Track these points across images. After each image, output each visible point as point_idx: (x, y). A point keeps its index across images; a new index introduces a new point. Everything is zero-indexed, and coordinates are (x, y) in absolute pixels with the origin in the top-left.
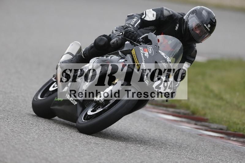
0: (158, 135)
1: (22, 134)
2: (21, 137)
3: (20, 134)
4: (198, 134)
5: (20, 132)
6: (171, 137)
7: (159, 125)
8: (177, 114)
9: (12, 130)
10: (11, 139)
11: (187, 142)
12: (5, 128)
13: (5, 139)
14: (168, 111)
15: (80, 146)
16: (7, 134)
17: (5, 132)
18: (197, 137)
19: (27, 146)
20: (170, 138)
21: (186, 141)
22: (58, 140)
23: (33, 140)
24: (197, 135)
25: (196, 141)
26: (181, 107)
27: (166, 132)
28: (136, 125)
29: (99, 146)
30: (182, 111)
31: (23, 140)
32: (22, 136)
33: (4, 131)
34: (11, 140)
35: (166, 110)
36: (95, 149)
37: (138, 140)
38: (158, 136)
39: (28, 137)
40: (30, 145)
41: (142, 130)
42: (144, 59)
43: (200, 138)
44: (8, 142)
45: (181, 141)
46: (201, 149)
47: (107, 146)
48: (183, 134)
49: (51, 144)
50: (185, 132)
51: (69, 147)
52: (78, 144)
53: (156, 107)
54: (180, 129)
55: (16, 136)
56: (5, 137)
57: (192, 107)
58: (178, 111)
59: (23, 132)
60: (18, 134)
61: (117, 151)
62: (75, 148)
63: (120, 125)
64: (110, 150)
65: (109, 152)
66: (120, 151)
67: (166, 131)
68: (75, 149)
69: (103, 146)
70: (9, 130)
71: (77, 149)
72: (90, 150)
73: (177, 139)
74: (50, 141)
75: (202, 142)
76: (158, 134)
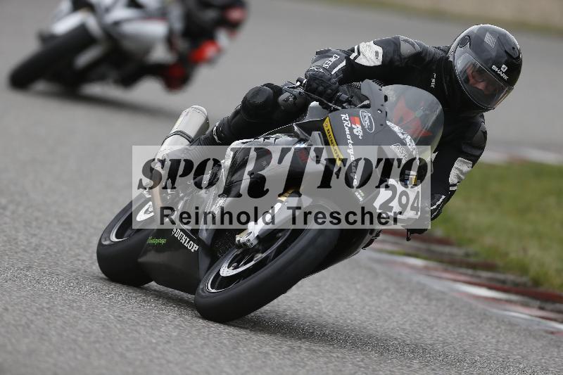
0: (455, 333)
1: (143, 328)
2: (140, 333)
3: (138, 328)
4: (547, 332)
5: (138, 323)
6: (484, 337)
7: (457, 309)
8: (499, 285)
9: (120, 317)
10: (117, 337)
11: (521, 349)
12: (103, 312)
13: (104, 338)
14: (479, 277)
15: (275, 355)
16: (108, 327)
17: (102, 322)
18: (544, 337)
19: (154, 354)
20: (481, 340)
21: (518, 346)
22: (225, 341)
23: (168, 342)
24: (544, 334)
25: (541, 347)
26: (507, 269)
27: (474, 326)
28: (406, 308)
29: (318, 357)
30: (510, 277)
31: (145, 341)
32: (142, 331)
33: (101, 320)
34: (118, 340)
35: (472, 276)
36: (309, 363)
37: (408, 342)
38: (454, 335)
39: (157, 333)
40: (161, 352)
41: (417, 321)
42: (352, 142)
43: (552, 339)
44: (111, 344)
45: (507, 346)
46: (553, 365)
47: (338, 357)
48: (512, 331)
49: (208, 351)
50: (516, 325)
51: (251, 358)
52: (271, 352)
53: (450, 268)
54: (506, 320)
55: (129, 330)
56: (102, 334)
57: (534, 269)
58: (501, 276)
59: (144, 323)
60: (132, 327)
61: (361, 367)
62: (264, 360)
63: (367, 308)
64: (344, 367)
65: (340, 371)
66: (367, 368)
67: (472, 323)
68: (263, 362)
69: (327, 358)
70: (112, 317)
71: (269, 362)
72: (299, 366)
73: (498, 342)
74: (205, 344)
75: (556, 350)
76: (454, 330)
